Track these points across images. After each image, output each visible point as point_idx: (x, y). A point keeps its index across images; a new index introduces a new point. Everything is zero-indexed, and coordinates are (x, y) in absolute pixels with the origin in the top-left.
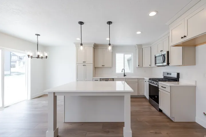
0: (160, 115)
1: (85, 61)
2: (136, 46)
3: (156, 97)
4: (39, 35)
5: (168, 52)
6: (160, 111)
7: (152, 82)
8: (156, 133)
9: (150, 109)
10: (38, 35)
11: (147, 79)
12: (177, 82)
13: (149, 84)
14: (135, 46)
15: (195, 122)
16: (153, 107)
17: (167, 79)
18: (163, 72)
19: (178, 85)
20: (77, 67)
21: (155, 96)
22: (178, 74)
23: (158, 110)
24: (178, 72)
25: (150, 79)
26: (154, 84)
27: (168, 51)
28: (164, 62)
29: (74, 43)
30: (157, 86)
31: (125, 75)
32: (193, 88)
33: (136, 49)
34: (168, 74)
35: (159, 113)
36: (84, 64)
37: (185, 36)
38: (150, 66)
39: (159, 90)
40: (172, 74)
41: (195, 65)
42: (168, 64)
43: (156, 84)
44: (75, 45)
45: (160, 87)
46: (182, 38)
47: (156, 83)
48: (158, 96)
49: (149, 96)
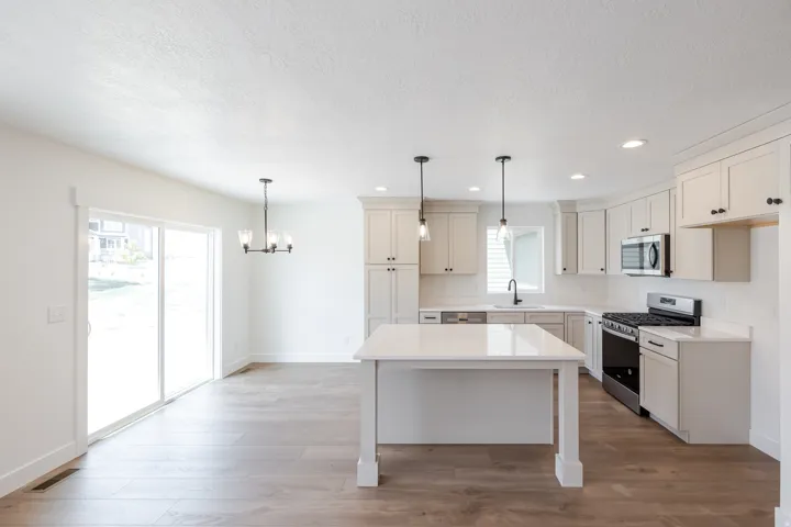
0: (645, 426)
1: (394, 256)
2: (558, 205)
3: (630, 372)
4: (270, 181)
5: (667, 238)
6: (644, 413)
7: (616, 325)
8: (642, 471)
9: (611, 408)
10: (266, 181)
11: (596, 315)
12: (693, 328)
13: (604, 331)
14: (551, 205)
15: (748, 446)
16: (616, 402)
17: (661, 317)
18: (649, 294)
19: (697, 339)
20: (368, 274)
21: (627, 368)
22: (698, 304)
23: (638, 412)
24: (698, 298)
25: (605, 316)
26: (623, 332)
27: (667, 232)
28: (654, 266)
29: (358, 198)
30: (633, 339)
31: (517, 301)
32: (743, 349)
33: (555, 216)
34: (664, 300)
35: (638, 420)
36: (392, 266)
37: (722, 211)
38: (603, 272)
39: (641, 350)
40: (678, 301)
41: (748, 279)
42: (668, 272)
43: (629, 334)
44: (360, 204)
45: (643, 343)
46: (714, 212)
47: (630, 329)
48: (636, 371)
49: (604, 368)
